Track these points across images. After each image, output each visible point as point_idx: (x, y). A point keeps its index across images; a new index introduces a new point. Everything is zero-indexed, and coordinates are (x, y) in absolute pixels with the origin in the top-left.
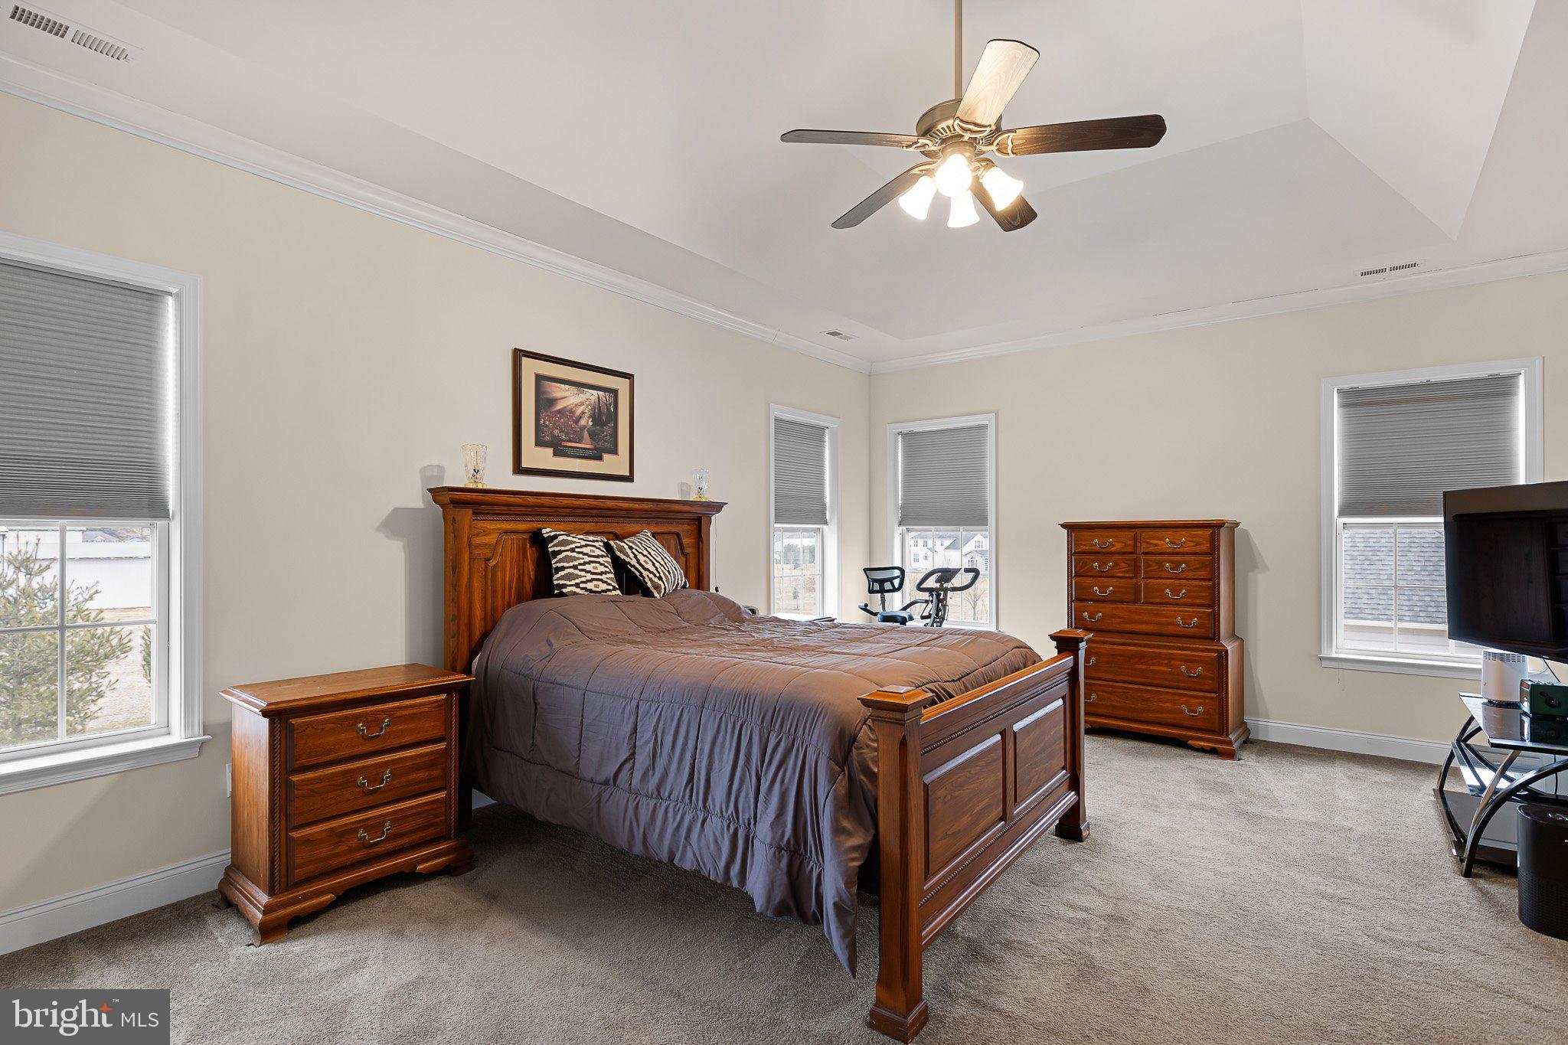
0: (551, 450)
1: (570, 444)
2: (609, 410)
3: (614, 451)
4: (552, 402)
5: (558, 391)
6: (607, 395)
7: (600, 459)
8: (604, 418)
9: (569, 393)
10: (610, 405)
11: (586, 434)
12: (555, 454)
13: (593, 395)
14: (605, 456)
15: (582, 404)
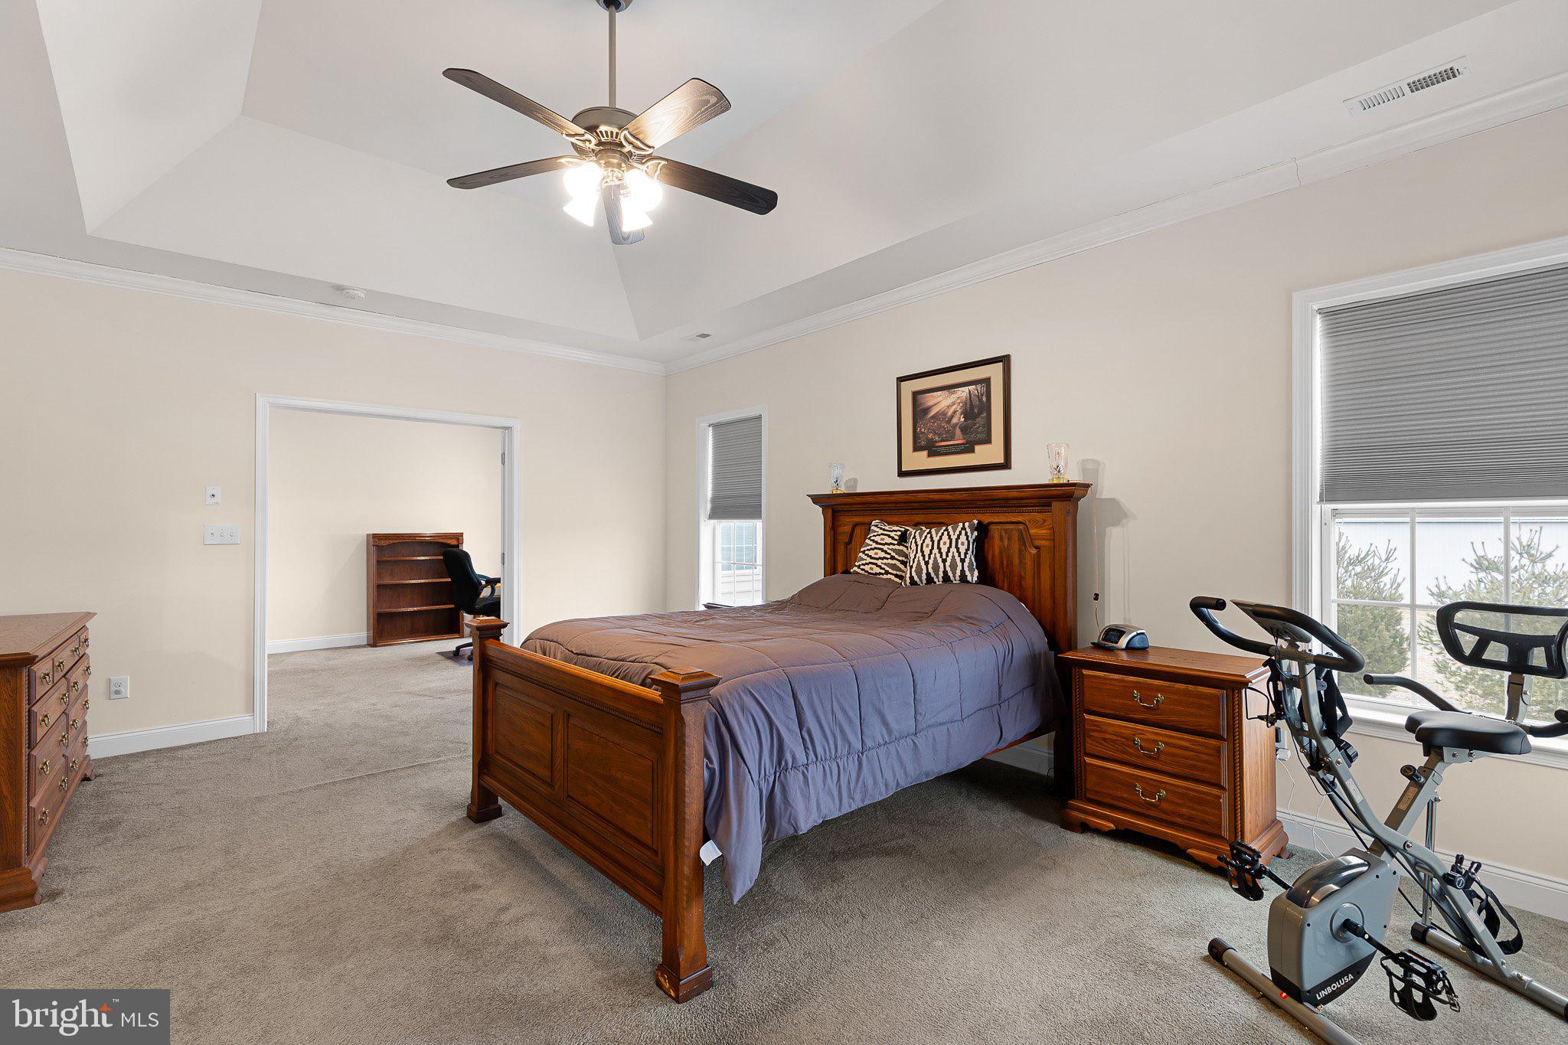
0: (925, 453)
1: (943, 444)
2: (980, 400)
3: (988, 440)
4: (927, 410)
5: (930, 400)
6: (979, 386)
7: (973, 451)
8: (976, 410)
9: (941, 398)
10: (982, 395)
11: (958, 431)
12: (930, 455)
13: (963, 393)
14: (977, 448)
15: (953, 404)
